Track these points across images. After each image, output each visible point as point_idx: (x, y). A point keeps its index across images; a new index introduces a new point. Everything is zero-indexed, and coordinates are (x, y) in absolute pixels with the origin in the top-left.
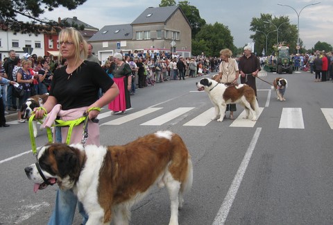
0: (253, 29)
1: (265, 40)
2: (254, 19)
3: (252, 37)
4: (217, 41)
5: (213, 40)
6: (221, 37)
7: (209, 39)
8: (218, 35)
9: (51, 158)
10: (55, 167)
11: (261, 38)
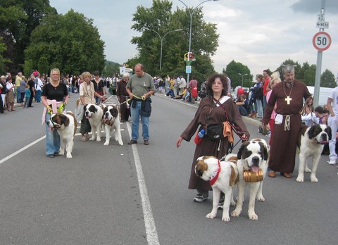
0: (137, 27)
1: (159, 47)
2: (141, 10)
3: (134, 41)
4: (70, 45)
5: (63, 42)
6: (77, 37)
7: (55, 39)
8: (71, 34)
9: (58, 117)
10: (59, 121)
11: (152, 44)
